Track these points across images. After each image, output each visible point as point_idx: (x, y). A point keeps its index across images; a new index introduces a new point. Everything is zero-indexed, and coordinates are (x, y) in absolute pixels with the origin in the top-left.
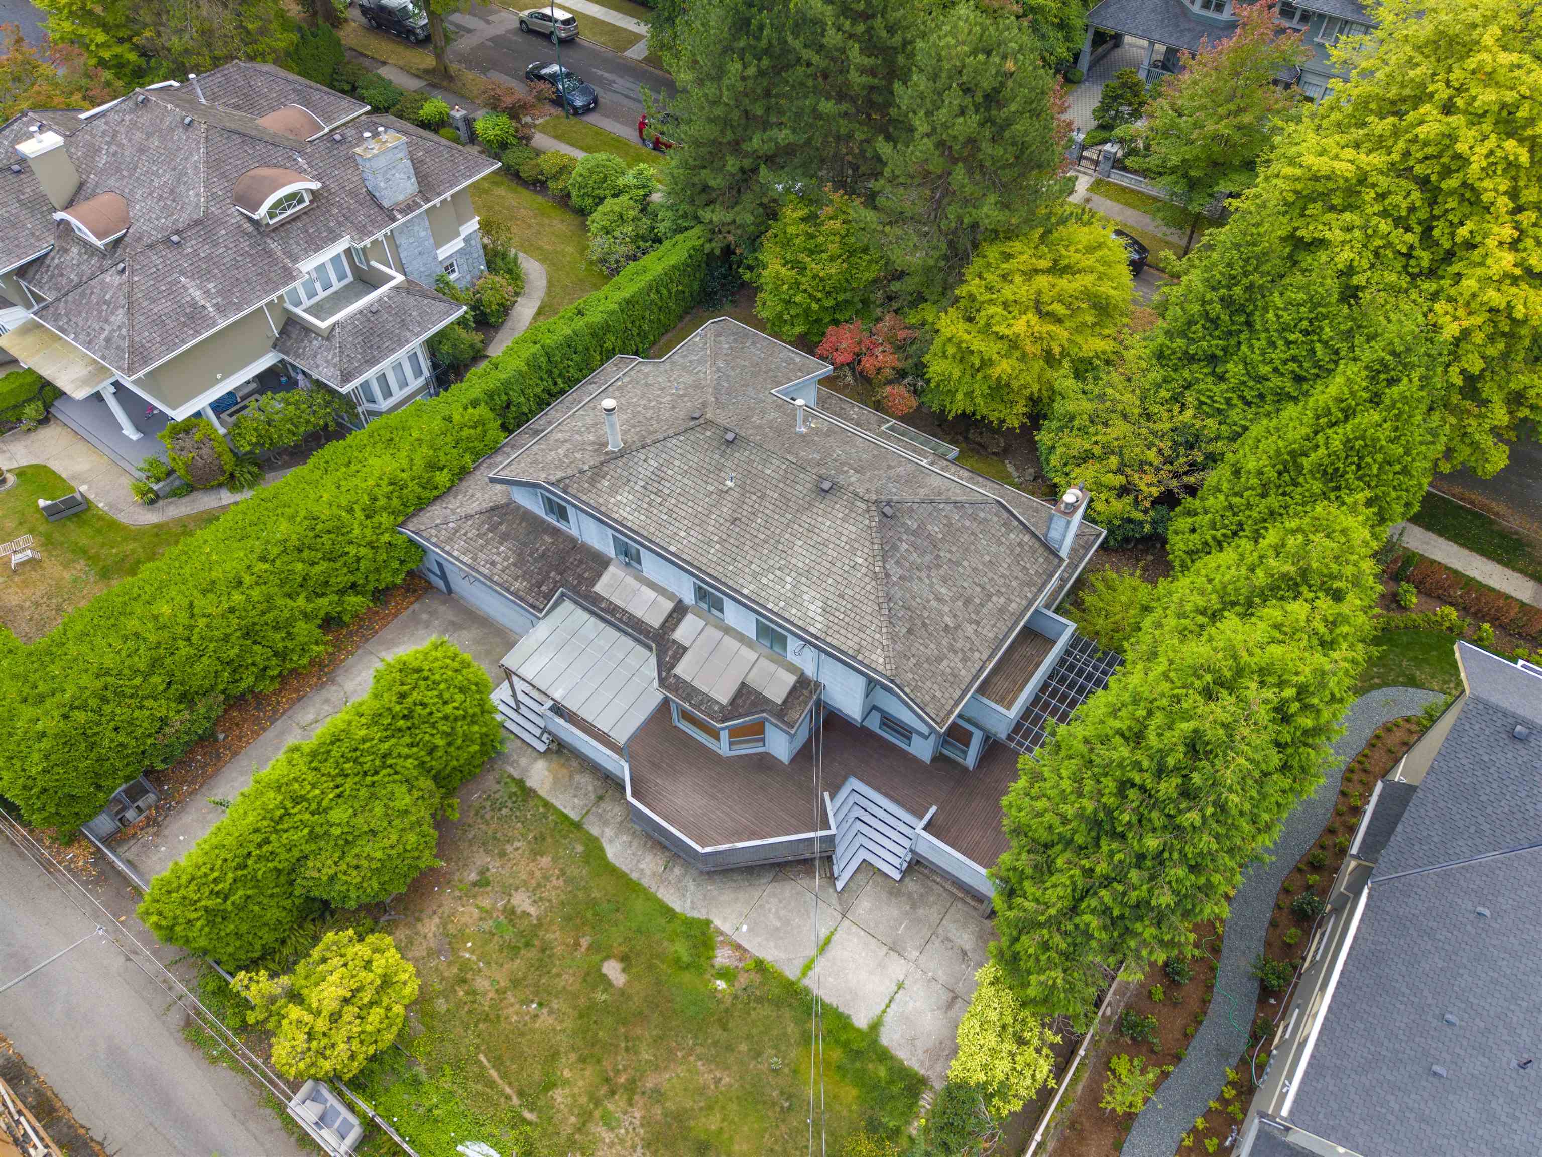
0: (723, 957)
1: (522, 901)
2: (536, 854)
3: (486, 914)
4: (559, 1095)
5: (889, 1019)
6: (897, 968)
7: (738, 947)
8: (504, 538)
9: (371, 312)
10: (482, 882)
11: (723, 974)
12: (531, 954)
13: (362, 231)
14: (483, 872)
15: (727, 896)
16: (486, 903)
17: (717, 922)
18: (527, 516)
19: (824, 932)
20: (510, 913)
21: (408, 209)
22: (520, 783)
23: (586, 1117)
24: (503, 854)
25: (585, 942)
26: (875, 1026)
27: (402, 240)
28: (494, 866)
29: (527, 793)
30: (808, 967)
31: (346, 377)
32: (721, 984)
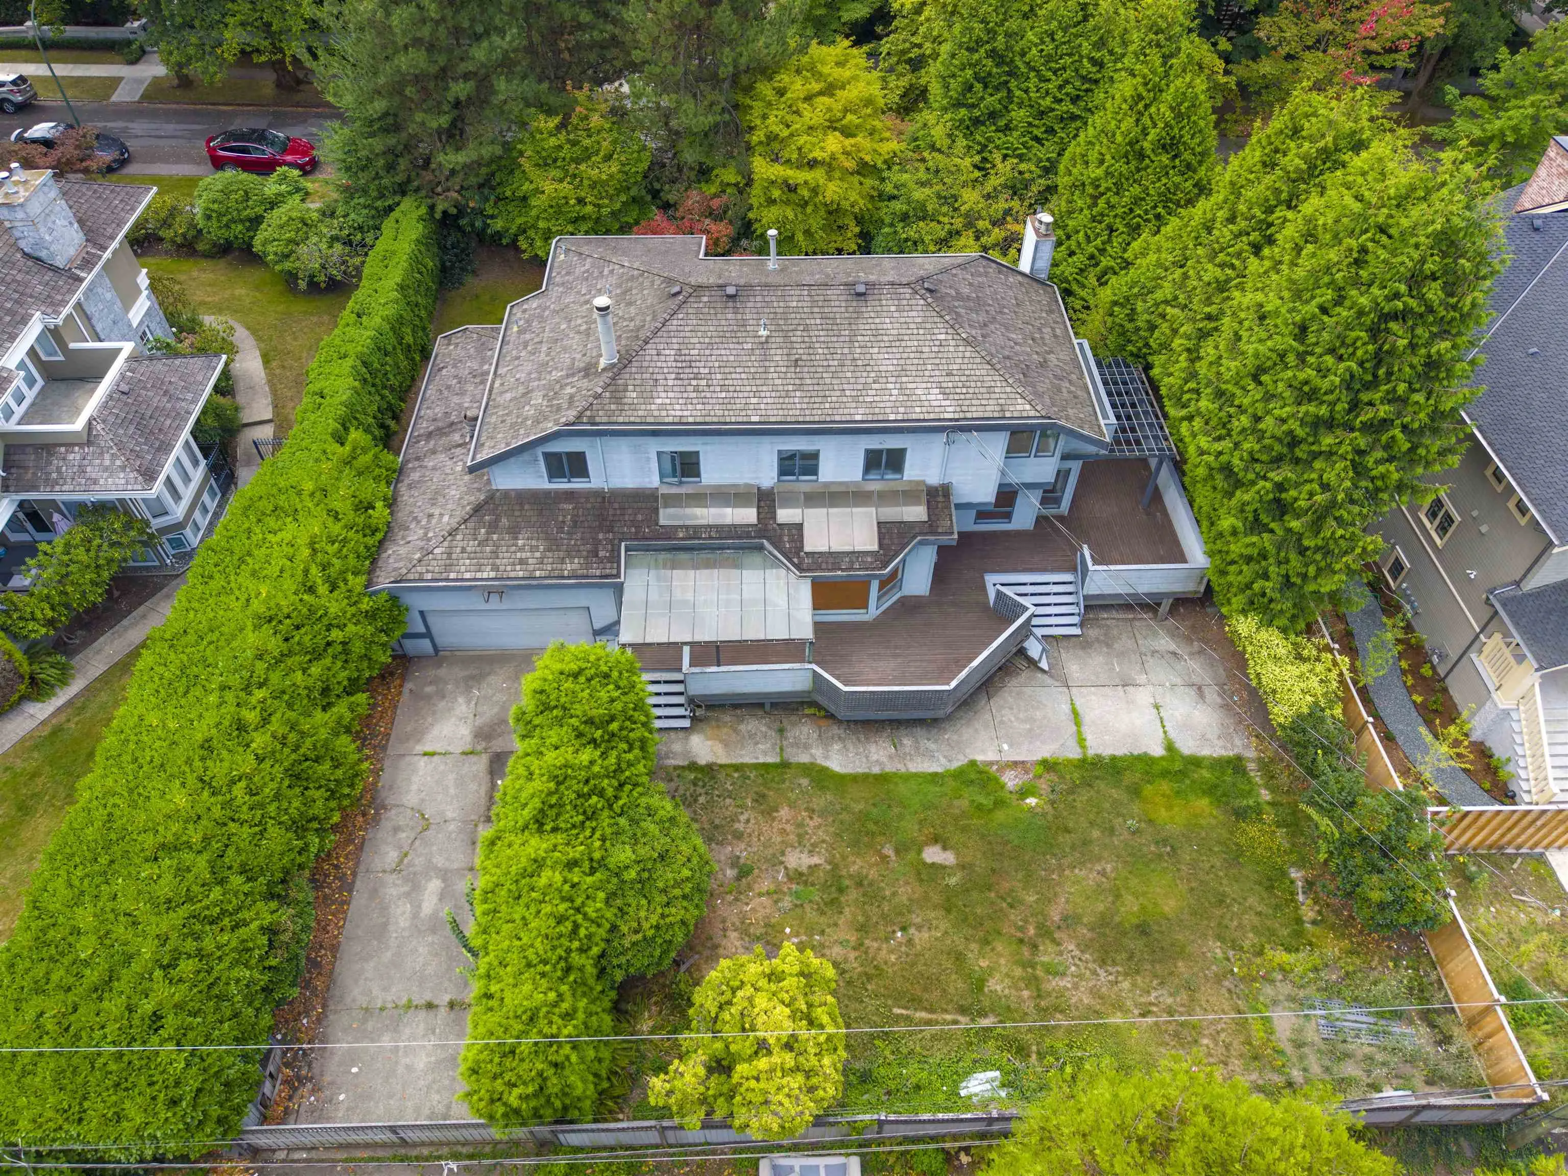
0: (1011, 780)
1: (798, 860)
2: (770, 812)
3: (775, 894)
4: (996, 985)
5: (1172, 734)
6: (1143, 697)
7: (1015, 763)
8: (514, 532)
9: (120, 394)
10: (744, 872)
11: (1023, 793)
12: (853, 894)
13: (52, 304)
15: (966, 733)
16: (766, 885)
17: (980, 758)
18: (524, 498)
19: (1066, 708)
20: (797, 876)
21: (88, 263)
22: (693, 766)
23: (1033, 982)
24: (738, 836)
25: (889, 851)
26: (1170, 747)
27: (90, 309)
28: (741, 850)
29: (710, 770)
30: (1081, 742)
31: (149, 476)
32: (1032, 801)
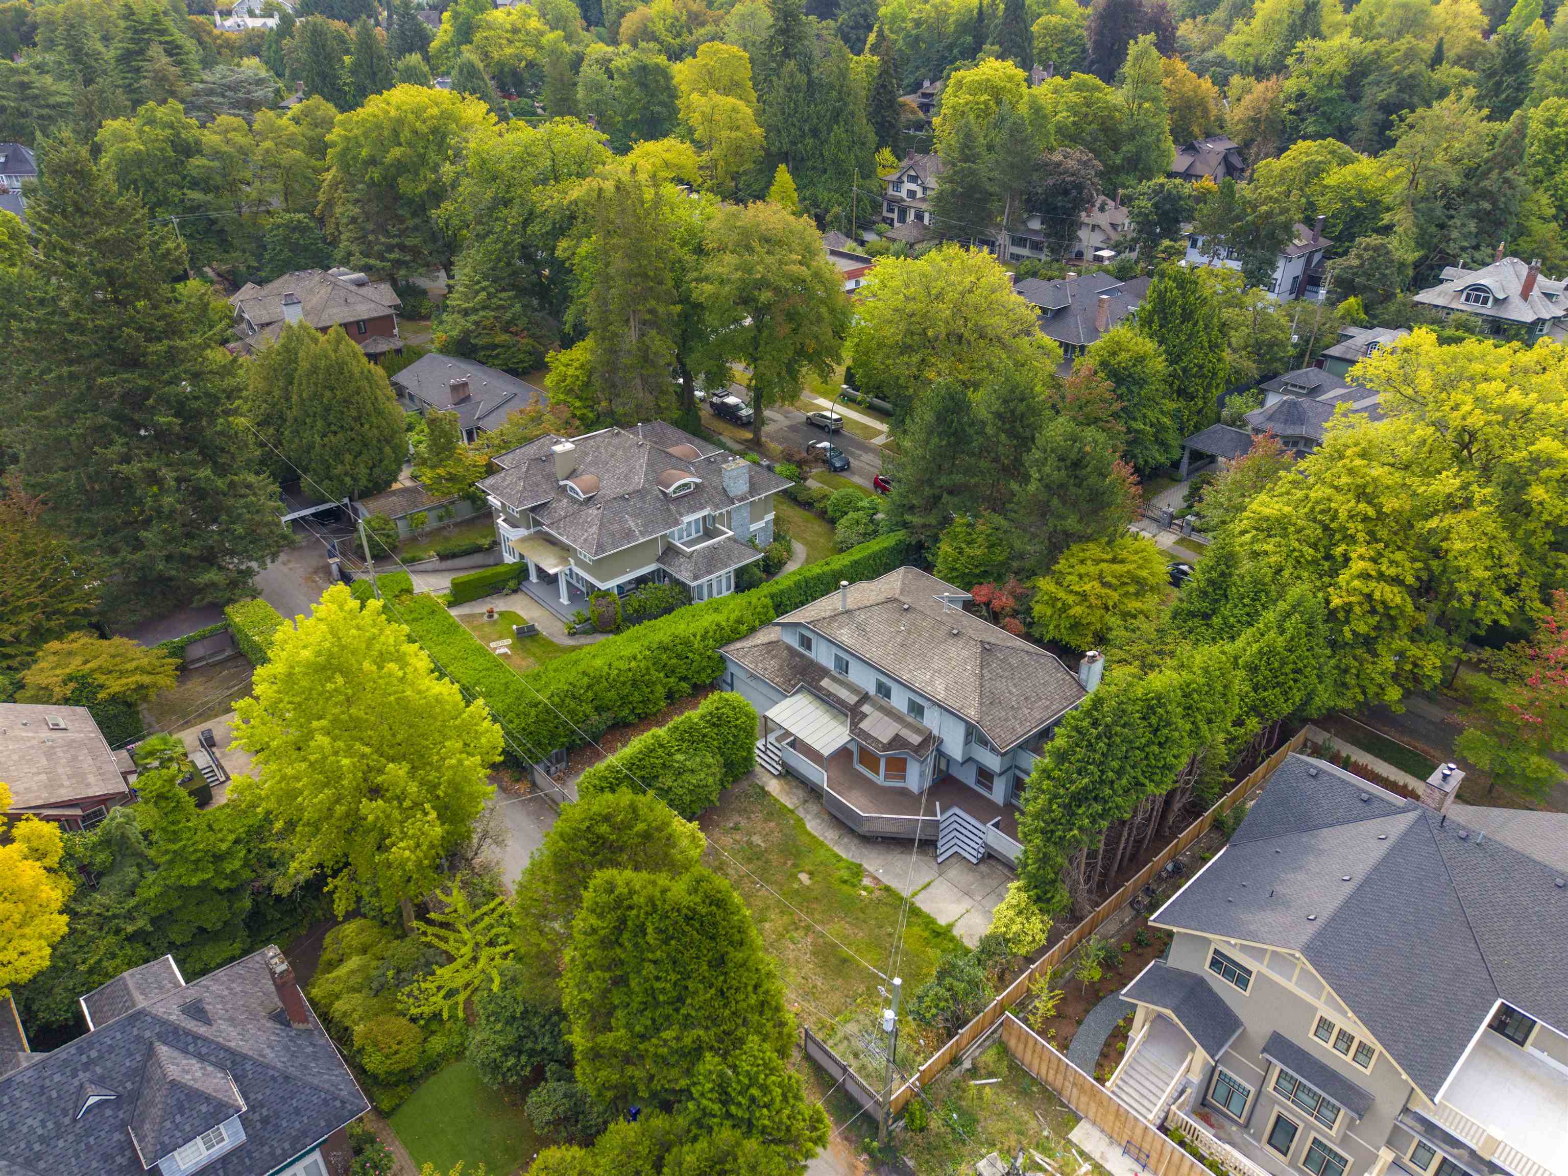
0: (866, 882)
1: (757, 840)
2: (766, 820)
3: (736, 842)
4: (767, 925)
5: (959, 924)
6: (966, 904)
7: (875, 878)
8: (773, 657)
9: (713, 548)
10: (736, 828)
11: (865, 888)
12: (760, 863)
13: (717, 507)
14: (737, 824)
15: (873, 855)
16: (738, 837)
17: (866, 866)
18: (790, 648)
19: (927, 880)
20: (750, 844)
21: (742, 499)
22: (762, 788)
23: (781, 936)
24: (749, 818)
25: (789, 863)
26: (951, 926)
27: (734, 516)
28: (743, 823)
29: (765, 794)
30: (915, 894)
31: (696, 578)
32: (864, 893)
